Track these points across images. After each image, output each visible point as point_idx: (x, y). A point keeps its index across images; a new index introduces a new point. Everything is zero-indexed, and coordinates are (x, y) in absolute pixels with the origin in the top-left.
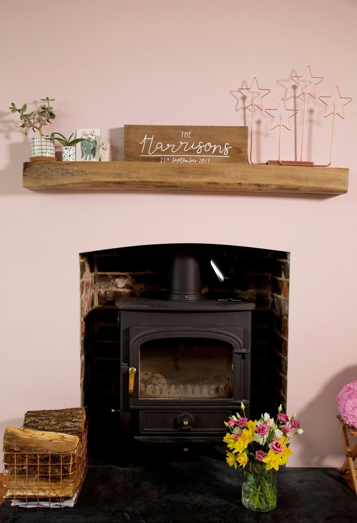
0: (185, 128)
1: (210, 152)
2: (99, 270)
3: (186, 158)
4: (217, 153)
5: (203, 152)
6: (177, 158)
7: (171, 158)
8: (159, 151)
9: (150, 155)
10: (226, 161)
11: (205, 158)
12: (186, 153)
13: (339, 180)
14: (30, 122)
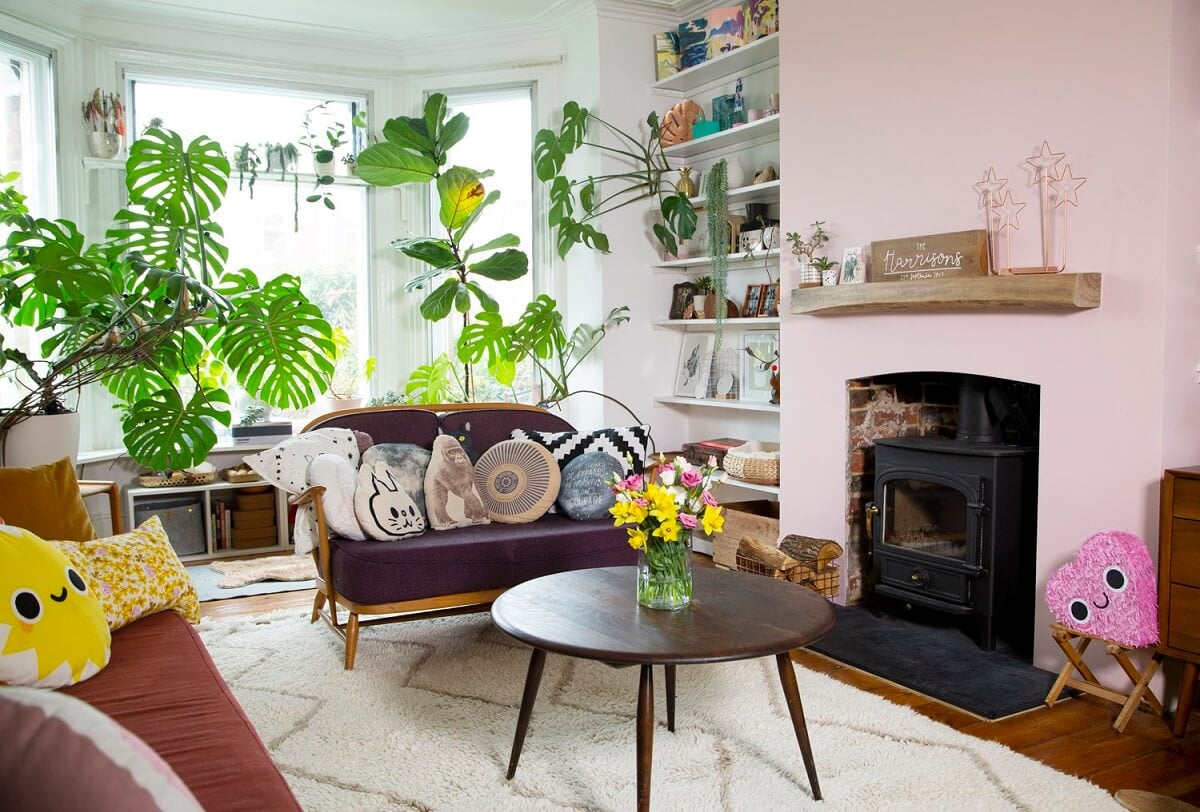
0: (920, 239)
1: (943, 265)
2: (927, 402)
3: (923, 273)
4: (949, 265)
5: (937, 265)
6: (914, 274)
7: (909, 274)
8: (899, 268)
9: (892, 272)
10: (959, 274)
11: (939, 272)
12: (923, 267)
13: (1064, 290)
14: (801, 249)
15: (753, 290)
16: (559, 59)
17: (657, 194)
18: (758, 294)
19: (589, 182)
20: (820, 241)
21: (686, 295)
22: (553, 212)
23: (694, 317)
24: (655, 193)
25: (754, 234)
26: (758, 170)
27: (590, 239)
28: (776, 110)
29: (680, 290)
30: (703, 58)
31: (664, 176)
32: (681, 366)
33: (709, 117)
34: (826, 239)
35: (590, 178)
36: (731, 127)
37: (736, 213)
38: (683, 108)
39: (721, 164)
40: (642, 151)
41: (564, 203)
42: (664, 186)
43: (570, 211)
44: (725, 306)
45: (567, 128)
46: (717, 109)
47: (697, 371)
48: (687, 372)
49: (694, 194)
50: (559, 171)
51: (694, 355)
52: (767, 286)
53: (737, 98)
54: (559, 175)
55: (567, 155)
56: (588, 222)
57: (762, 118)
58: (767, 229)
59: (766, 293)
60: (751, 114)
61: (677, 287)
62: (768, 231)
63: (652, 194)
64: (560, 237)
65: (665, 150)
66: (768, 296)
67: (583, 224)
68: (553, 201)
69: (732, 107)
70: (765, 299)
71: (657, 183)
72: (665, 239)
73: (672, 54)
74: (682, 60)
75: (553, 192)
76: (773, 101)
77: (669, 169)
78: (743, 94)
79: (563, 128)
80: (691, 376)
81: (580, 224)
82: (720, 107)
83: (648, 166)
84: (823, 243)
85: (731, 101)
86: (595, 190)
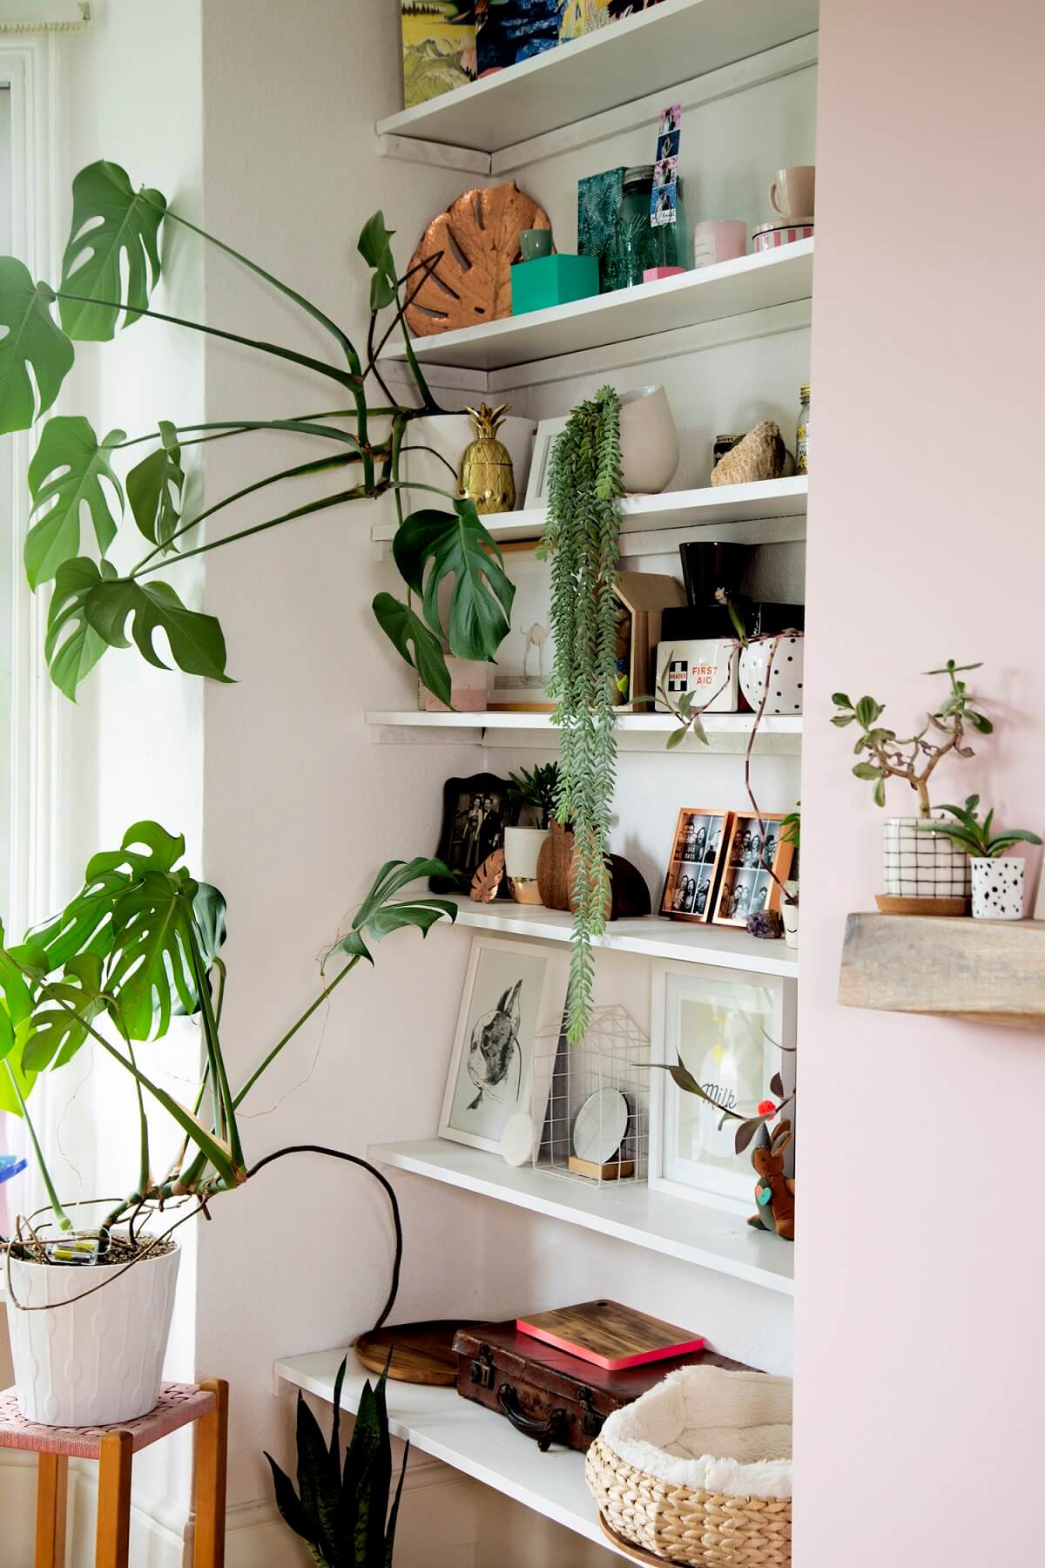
14: (884, 757)
15: (698, 825)
16: (78, 15)
17: (391, 492)
18: (716, 842)
19: (157, 444)
20: (959, 733)
21: (480, 815)
22: (39, 539)
23: (507, 892)
24: (382, 488)
25: (709, 654)
26: (723, 429)
27: (160, 637)
28: (802, 226)
29: (464, 799)
30: (551, 36)
31: (419, 430)
32: (462, 1043)
33: (566, 240)
34: (984, 726)
35: (168, 428)
36: (638, 280)
37: (648, 567)
38: (486, 207)
39: (599, 407)
40: (337, 344)
41: (85, 508)
42: (412, 466)
43: (107, 530)
44: (602, 876)
45: (88, 253)
46: (596, 217)
47: (512, 1065)
48: (482, 1067)
49: (512, 500)
50: (49, 396)
51: (503, 1010)
52: (745, 822)
53: (659, 181)
54: (55, 411)
55: (79, 346)
56: (161, 576)
57: (743, 251)
58: (754, 647)
59: (741, 845)
60: (704, 239)
61: (454, 789)
62: (758, 653)
63: (372, 489)
64: (54, 628)
65: (419, 345)
66: (751, 856)
67: (140, 581)
68: (40, 498)
69: (644, 210)
70: (737, 863)
71: (390, 453)
72: (410, 644)
73: (451, 20)
74: (481, 40)
75: (38, 470)
76: (784, 194)
77: (431, 408)
78: (680, 165)
79: (71, 252)
80: (493, 1080)
81: (130, 581)
82: (604, 207)
83: (360, 397)
84: (973, 740)
85: (640, 190)
86: (185, 467)
